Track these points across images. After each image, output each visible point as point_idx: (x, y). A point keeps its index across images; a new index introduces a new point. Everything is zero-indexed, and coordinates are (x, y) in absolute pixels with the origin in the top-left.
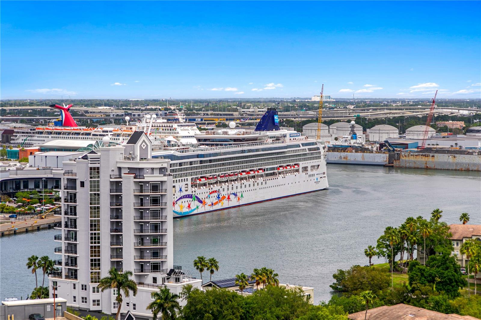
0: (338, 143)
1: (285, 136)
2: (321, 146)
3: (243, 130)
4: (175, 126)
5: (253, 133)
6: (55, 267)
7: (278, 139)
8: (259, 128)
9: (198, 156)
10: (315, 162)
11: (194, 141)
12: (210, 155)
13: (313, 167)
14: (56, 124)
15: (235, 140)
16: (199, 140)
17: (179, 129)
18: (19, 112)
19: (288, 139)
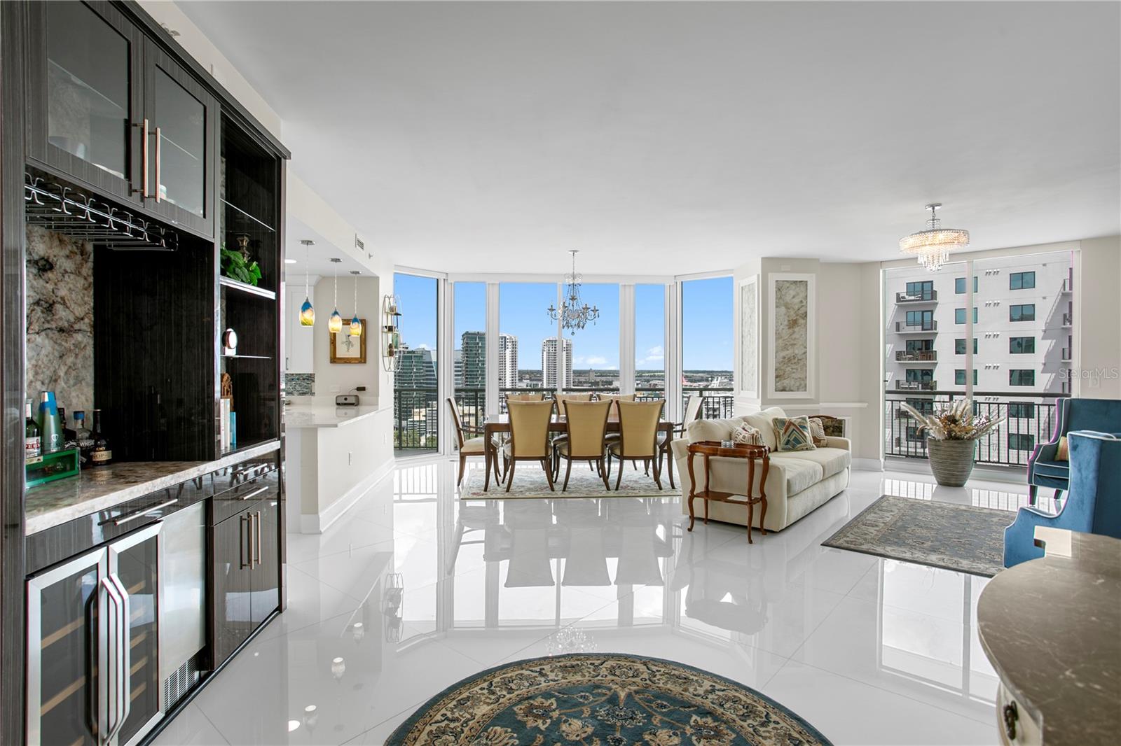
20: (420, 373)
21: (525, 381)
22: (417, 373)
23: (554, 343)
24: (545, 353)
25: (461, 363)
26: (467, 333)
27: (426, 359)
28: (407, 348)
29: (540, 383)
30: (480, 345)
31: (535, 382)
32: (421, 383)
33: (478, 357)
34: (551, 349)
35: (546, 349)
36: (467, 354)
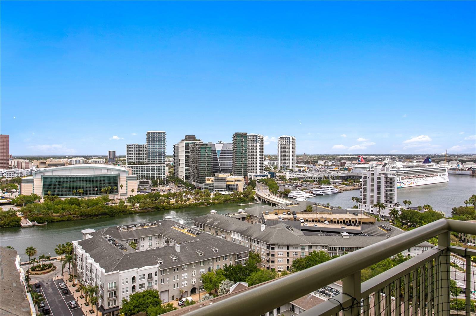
0: (452, 167)
1: (433, 165)
2: (446, 169)
3: (418, 163)
4: (395, 162)
5: (421, 164)
6: (360, 200)
7: (430, 166)
8: (424, 162)
9: (403, 171)
10: (444, 173)
11: (402, 166)
12: (407, 170)
13: (443, 175)
14: (358, 161)
15: (416, 166)
16: (404, 166)
17: (396, 163)
18: (347, 158)
19: (434, 166)
20: (209, 156)
21: (267, 161)
22: (208, 156)
23: (285, 139)
24: (279, 145)
25: (232, 151)
26: (236, 134)
27: (213, 148)
28: (202, 143)
29: (275, 162)
30: (243, 140)
31: (273, 162)
32: (210, 162)
33: (242, 147)
34: (283, 142)
35: (280, 142)
36: (236, 145)
